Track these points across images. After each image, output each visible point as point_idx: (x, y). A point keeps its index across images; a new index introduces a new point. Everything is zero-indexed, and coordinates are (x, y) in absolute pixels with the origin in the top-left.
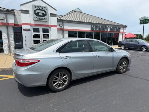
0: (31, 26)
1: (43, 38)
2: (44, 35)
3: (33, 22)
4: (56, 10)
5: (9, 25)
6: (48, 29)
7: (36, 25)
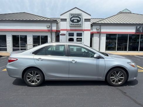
0: (67, 31)
1: (77, 41)
2: (77, 38)
3: (69, 28)
4: (90, 15)
5: (53, 31)
6: (82, 33)
7: (71, 30)
